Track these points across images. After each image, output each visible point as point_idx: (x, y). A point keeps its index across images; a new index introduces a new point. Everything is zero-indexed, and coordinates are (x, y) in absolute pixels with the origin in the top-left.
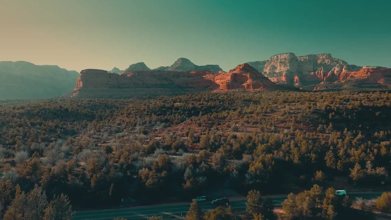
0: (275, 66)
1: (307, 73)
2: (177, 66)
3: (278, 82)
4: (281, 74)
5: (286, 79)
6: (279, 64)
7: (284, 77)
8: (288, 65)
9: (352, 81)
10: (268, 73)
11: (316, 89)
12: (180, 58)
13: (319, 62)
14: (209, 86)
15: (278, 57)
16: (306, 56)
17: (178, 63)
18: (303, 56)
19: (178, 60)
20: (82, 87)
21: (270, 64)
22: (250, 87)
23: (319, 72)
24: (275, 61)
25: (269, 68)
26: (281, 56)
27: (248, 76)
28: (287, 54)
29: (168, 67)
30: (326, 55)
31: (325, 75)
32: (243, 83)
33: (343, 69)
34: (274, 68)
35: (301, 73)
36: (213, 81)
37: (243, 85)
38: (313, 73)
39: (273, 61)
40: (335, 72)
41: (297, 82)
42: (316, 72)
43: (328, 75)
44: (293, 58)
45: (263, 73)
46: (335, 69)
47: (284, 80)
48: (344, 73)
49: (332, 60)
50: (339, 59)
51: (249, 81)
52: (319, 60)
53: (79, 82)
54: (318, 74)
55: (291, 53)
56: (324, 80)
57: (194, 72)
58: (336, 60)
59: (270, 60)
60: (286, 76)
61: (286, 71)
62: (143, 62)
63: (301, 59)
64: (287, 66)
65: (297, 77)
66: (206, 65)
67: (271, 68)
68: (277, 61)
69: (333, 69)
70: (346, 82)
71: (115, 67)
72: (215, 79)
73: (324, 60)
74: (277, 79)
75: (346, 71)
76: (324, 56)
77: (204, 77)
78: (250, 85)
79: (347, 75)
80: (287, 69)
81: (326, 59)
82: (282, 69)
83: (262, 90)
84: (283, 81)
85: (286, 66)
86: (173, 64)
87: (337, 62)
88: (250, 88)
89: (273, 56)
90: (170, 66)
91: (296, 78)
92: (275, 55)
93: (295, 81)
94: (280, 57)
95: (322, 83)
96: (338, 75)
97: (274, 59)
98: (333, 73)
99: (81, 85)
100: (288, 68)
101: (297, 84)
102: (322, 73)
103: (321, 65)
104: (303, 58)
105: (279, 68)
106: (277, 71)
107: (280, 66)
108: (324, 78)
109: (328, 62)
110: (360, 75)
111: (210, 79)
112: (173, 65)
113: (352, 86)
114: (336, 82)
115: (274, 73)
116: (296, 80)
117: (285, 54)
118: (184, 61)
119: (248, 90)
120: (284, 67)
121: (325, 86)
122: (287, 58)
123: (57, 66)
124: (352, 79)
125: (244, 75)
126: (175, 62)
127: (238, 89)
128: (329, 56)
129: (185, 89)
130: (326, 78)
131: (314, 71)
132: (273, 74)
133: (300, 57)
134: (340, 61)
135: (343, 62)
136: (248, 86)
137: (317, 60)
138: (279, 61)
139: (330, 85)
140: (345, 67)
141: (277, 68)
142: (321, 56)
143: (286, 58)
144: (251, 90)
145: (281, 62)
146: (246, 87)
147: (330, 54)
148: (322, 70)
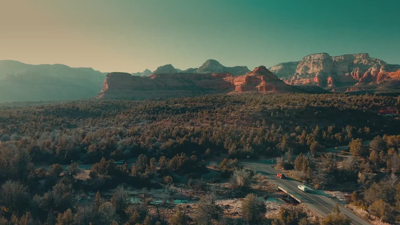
0: (308, 67)
1: (341, 74)
2: (205, 67)
3: (310, 84)
4: (313, 75)
5: (319, 81)
6: (311, 65)
7: (317, 79)
8: (322, 65)
9: (388, 82)
10: (300, 74)
11: (349, 90)
12: (209, 60)
13: (355, 62)
14: (229, 88)
15: (311, 57)
16: (342, 56)
17: (207, 64)
18: (338, 56)
19: (207, 62)
20: (108, 89)
21: (302, 65)
22: (263, 89)
23: (355, 72)
24: (308, 62)
25: (301, 69)
26: (314, 56)
27: (262, 78)
28: (320, 54)
29: (196, 69)
30: (363, 55)
31: (360, 76)
32: (257, 85)
33: (381, 70)
34: (307, 68)
35: (335, 73)
36: (232, 83)
37: (257, 87)
38: (348, 73)
39: (306, 61)
40: (372, 73)
41: (330, 83)
42: (351, 73)
43: (364, 76)
44: (327, 59)
45: (295, 73)
46: (371, 70)
47: (317, 81)
48: (381, 74)
49: (370, 61)
50: (377, 59)
51: (262, 84)
52: (355, 60)
53: (105, 84)
54: (353, 75)
55: (325, 53)
56: (359, 81)
57: (215, 74)
58: (374, 60)
59: (303, 61)
60: (319, 77)
61: (319, 72)
62: (171, 65)
63: (336, 59)
64: (321, 67)
65: (331, 78)
66: (234, 66)
67: (304, 69)
68: (310, 62)
69: (369, 69)
70: (381, 83)
71: (146, 69)
72: (234, 81)
73: (361, 60)
74: (310, 81)
75: (384, 72)
76: (361, 55)
77: (224, 79)
78: (263, 87)
79: (384, 76)
80: (320, 70)
81: (363, 59)
82: (315, 70)
83: (274, 92)
84: (315, 82)
85: (319, 67)
86: (201, 65)
87: (375, 62)
88: (263, 91)
89: (306, 57)
90: (198, 68)
91: (329, 79)
92: (308, 56)
93: (328, 82)
94: (313, 58)
95: (357, 84)
96: (375, 76)
97: (306, 59)
98: (369, 74)
99: (107, 87)
100: (321, 68)
101: (330, 86)
102: (357, 74)
103: (357, 65)
104: (338, 58)
105: (311, 68)
106: (310, 72)
107: (313, 66)
108: (359, 79)
109: (365, 62)
110: (397, 76)
111: (229, 81)
112: (201, 67)
113: (386, 87)
114: (371, 84)
115: (307, 74)
116: (330, 81)
117: (319, 54)
118: (213, 63)
119: (261, 92)
120: (318, 68)
121: (358, 88)
122: (321, 59)
123: (91, 69)
124: (388, 80)
125: (258, 77)
126: (203, 63)
127: (252, 91)
128: (366, 56)
129: (206, 91)
130: (361, 79)
131: (350, 71)
132: (305, 75)
133: (335, 57)
134: (378, 60)
135: (382, 62)
136: (261, 88)
137: (353, 60)
138: (312, 61)
139: (363, 86)
140: (382, 67)
141: (310, 69)
142: (358, 56)
143: (319, 58)
144: (264, 92)
145: (314, 63)
146: (259, 89)
147: (367, 54)
148: (358, 71)
